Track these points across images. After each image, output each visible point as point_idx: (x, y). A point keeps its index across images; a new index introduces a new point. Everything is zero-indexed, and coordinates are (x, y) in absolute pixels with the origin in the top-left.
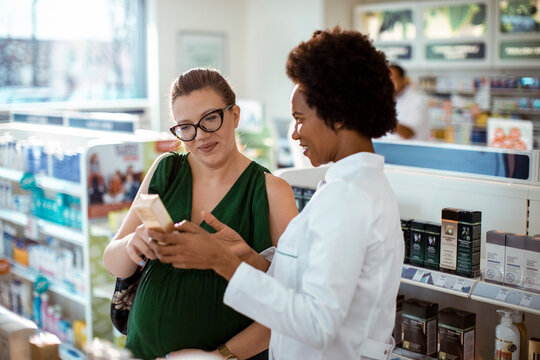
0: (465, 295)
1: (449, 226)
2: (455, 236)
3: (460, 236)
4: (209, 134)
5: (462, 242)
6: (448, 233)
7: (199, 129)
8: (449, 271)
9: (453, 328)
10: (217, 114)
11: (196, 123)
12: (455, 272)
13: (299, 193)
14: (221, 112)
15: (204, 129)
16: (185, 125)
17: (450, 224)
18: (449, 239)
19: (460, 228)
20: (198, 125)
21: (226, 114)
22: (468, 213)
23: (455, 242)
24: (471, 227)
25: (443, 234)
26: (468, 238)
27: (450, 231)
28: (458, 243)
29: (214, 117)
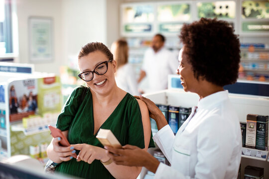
0: (264, 159)
1: (251, 124)
2: (255, 129)
3: (258, 129)
4: (100, 76)
5: (259, 132)
6: (251, 128)
7: (94, 74)
8: (251, 147)
9: (254, 177)
10: (104, 64)
11: (93, 70)
12: (256, 148)
13: (165, 108)
14: (106, 63)
15: (97, 74)
16: (87, 72)
17: (252, 122)
18: (252, 131)
19: (258, 125)
20: (94, 72)
21: (109, 64)
22: (263, 117)
23: (255, 132)
24: (265, 124)
25: (247, 128)
26: (263, 130)
27: (252, 126)
28: (257, 132)
29: (103, 67)
